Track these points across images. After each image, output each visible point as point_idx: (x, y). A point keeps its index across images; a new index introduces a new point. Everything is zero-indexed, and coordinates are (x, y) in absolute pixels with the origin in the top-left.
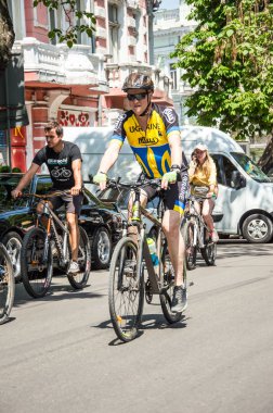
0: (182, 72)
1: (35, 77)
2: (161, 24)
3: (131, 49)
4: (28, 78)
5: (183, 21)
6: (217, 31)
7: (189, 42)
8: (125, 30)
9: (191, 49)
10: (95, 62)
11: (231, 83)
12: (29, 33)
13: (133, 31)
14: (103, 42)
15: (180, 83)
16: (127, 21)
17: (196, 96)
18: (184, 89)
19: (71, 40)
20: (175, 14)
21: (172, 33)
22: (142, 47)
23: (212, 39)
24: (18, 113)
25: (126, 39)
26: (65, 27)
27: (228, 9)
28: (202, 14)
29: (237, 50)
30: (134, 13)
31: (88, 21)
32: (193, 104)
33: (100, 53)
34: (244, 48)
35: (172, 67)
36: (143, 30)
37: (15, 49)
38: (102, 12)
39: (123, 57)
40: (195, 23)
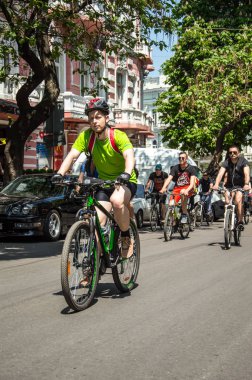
0: (159, 114)
1: (71, 116)
2: (148, 86)
3: (130, 100)
4: (66, 116)
5: (162, 85)
6: (182, 91)
7: (165, 97)
8: (126, 89)
9: (166, 101)
11: (190, 123)
12: (68, 89)
13: (131, 90)
14: (113, 95)
15: (158, 121)
16: (128, 84)
17: (167, 130)
18: (160, 125)
19: (94, 93)
20: (157, 80)
21: (154, 91)
22: (136, 100)
23: (178, 96)
24: (60, 138)
25: (126, 94)
26: (90, 86)
27: (189, 80)
28: (173, 81)
29: (194, 103)
30: (132, 79)
31: (104, 83)
32: (166, 134)
34: (199, 103)
35: (154, 112)
36: (137, 89)
37: (60, 98)
38: (113, 78)
39: (124, 105)
40: (168, 86)
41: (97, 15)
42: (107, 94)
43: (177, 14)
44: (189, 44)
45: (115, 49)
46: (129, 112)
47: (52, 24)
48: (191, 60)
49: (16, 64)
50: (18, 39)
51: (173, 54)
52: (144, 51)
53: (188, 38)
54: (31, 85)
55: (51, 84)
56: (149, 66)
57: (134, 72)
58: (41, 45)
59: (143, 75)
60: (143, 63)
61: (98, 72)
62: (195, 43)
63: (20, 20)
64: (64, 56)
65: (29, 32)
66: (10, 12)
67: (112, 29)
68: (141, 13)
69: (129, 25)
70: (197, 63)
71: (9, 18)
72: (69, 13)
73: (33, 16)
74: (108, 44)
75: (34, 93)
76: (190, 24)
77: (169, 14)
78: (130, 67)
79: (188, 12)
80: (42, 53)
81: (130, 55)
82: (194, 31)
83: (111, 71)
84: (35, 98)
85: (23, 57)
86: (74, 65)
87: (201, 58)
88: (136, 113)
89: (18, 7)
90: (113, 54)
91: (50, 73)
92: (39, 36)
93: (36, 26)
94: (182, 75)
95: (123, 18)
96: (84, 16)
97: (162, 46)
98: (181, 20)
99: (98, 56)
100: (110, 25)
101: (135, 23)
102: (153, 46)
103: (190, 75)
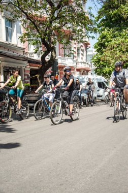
0: (93, 63)
1: (60, 65)
2: (89, 53)
3: (82, 58)
4: (59, 65)
6: (101, 54)
8: (81, 54)
9: (95, 58)
10: (74, 61)
11: (104, 66)
12: (59, 55)
13: (82, 54)
14: (76, 57)
15: (93, 66)
16: (81, 52)
17: (97, 69)
18: (94, 67)
19: (69, 56)
20: (92, 51)
21: (91, 55)
22: (84, 58)
23: (100, 56)
24: (57, 72)
25: (81, 56)
26: (67, 54)
27: (104, 50)
28: (98, 51)
29: (106, 58)
30: (83, 51)
31: (72, 52)
32: (96, 71)
33: (75, 59)
34: (108, 58)
35: (91, 62)
36: (85, 54)
37: (56, 58)
38: (76, 50)
39: (80, 60)
40: (96, 53)
41: (69, 28)
42: (74, 56)
43: (99, 27)
44: (103, 37)
45: (76, 39)
46: (82, 63)
47: (54, 32)
48: (104, 43)
49: (41, 46)
50: (41, 37)
51: (98, 41)
52: (87, 40)
53: (103, 35)
54: (46, 54)
55: (53, 53)
56: (89, 46)
57: (83, 48)
58: (49, 39)
59: (87, 49)
60: (86, 45)
61: (70, 48)
62: (105, 37)
63: (42, 31)
64: (58, 43)
65: (45, 35)
66: (38, 28)
67: (75, 32)
68: (85, 26)
69: (81, 30)
70: (106, 44)
71: (38, 31)
72: (59, 28)
73: (46, 29)
74: (74, 38)
75: (47, 57)
76: (104, 30)
77: (96, 26)
78: (82, 46)
79: (103, 25)
80: (50, 42)
81: (82, 42)
82: (105, 32)
83: (75, 48)
84: (48, 58)
85: (43, 44)
86: (61, 46)
87: (108, 42)
88: (84, 63)
89: (41, 27)
90: (76, 42)
91: (53, 49)
92: (49, 36)
93: (47, 32)
94: (101, 48)
95: (79, 28)
96: (64, 28)
97: (93, 38)
98: (100, 29)
99: (70, 42)
100: (74, 31)
101: (83, 30)
102: (90, 38)
103: (104, 48)
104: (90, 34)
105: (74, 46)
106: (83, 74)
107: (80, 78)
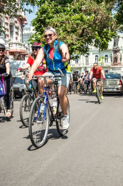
0: (31, 45)
2: (25, 32)
3: (16, 38)
5: (32, 31)
6: (41, 34)
7: (33, 37)
8: (14, 33)
9: (34, 39)
10: (6, 41)
13: (17, 33)
14: (8, 36)
16: (15, 30)
20: (29, 29)
21: (28, 35)
22: (19, 38)
23: (39, 36)
25: (15, 35)
28: (37, 29)
30: (17, 28)
31: (3, 29)
33: (7, 39)
35: (29, 44)
36: (20, 33)
38: (8, 27)
39: (14, 40)
40: (35, 32)
42: (6, 35)
44: (43, 12)
45: (7, 13)
46: (16, 44)
48: (45, 19)
51: (36, 16)
52: (23, 14)
53: (43, 9)
56: (25, 22)
57: (18, 25)
59: (22, 26)
60: (22, 20)
62: (46, 11)
67: (6, 2)
70: (47, 20)
74: (4, 10)
76: (44, 2)
78: (16, 22)
81: (16, 16)
82: (45, 5)
83: (7, 24)
87: (49, 18)
88: (19, 44)
90: (7, 15)
94: (41, 26)
97: (30, 11)
102: (26, 11)
103: (45, 27)
104: (25, 7)
105: (6, 21)
106: (18, 59)
107: (15, 64)
